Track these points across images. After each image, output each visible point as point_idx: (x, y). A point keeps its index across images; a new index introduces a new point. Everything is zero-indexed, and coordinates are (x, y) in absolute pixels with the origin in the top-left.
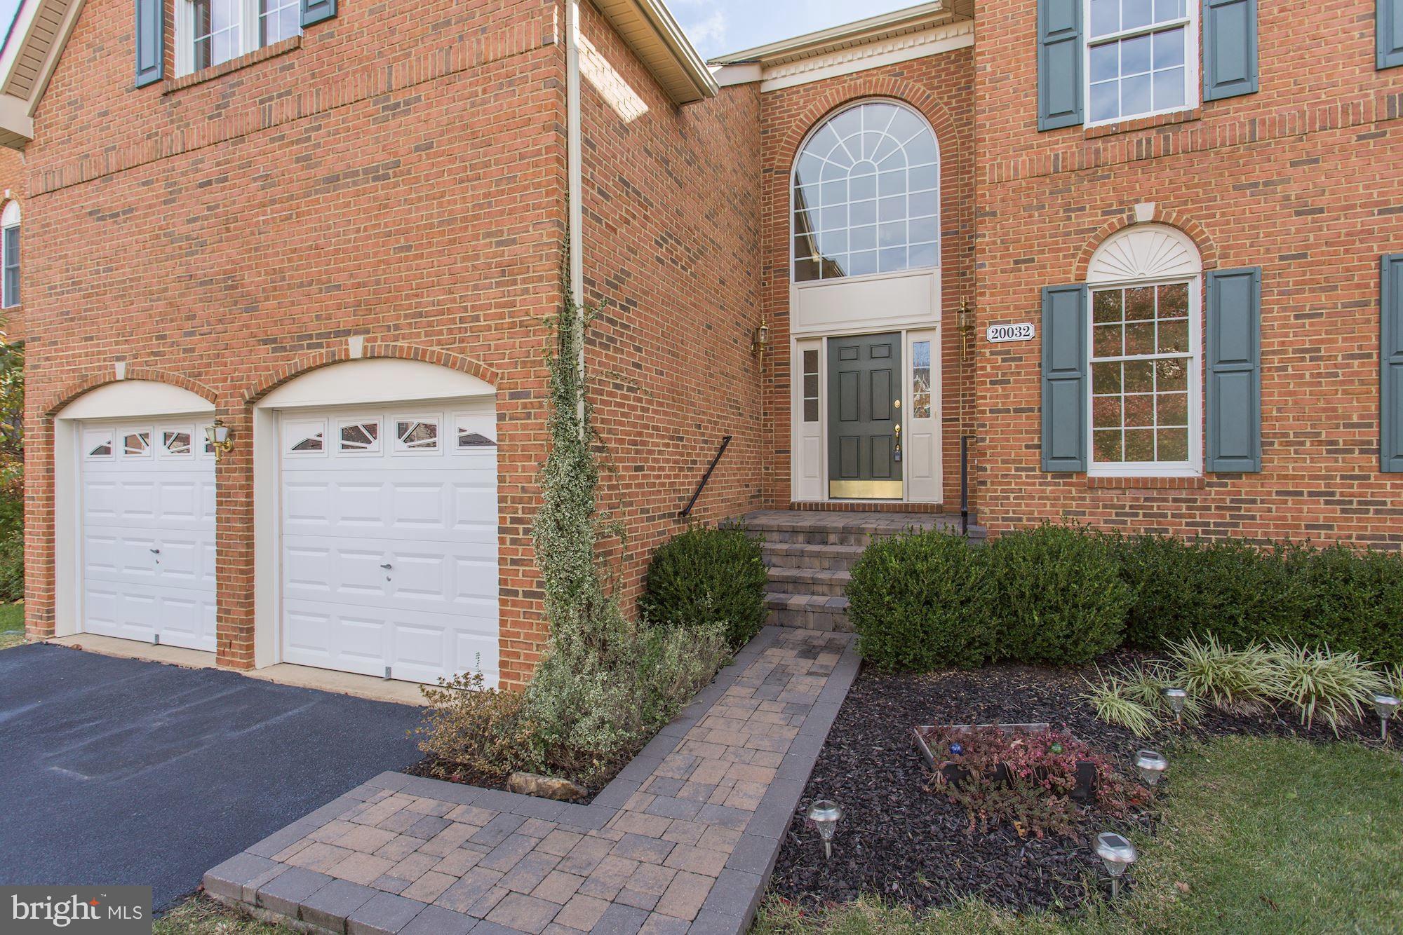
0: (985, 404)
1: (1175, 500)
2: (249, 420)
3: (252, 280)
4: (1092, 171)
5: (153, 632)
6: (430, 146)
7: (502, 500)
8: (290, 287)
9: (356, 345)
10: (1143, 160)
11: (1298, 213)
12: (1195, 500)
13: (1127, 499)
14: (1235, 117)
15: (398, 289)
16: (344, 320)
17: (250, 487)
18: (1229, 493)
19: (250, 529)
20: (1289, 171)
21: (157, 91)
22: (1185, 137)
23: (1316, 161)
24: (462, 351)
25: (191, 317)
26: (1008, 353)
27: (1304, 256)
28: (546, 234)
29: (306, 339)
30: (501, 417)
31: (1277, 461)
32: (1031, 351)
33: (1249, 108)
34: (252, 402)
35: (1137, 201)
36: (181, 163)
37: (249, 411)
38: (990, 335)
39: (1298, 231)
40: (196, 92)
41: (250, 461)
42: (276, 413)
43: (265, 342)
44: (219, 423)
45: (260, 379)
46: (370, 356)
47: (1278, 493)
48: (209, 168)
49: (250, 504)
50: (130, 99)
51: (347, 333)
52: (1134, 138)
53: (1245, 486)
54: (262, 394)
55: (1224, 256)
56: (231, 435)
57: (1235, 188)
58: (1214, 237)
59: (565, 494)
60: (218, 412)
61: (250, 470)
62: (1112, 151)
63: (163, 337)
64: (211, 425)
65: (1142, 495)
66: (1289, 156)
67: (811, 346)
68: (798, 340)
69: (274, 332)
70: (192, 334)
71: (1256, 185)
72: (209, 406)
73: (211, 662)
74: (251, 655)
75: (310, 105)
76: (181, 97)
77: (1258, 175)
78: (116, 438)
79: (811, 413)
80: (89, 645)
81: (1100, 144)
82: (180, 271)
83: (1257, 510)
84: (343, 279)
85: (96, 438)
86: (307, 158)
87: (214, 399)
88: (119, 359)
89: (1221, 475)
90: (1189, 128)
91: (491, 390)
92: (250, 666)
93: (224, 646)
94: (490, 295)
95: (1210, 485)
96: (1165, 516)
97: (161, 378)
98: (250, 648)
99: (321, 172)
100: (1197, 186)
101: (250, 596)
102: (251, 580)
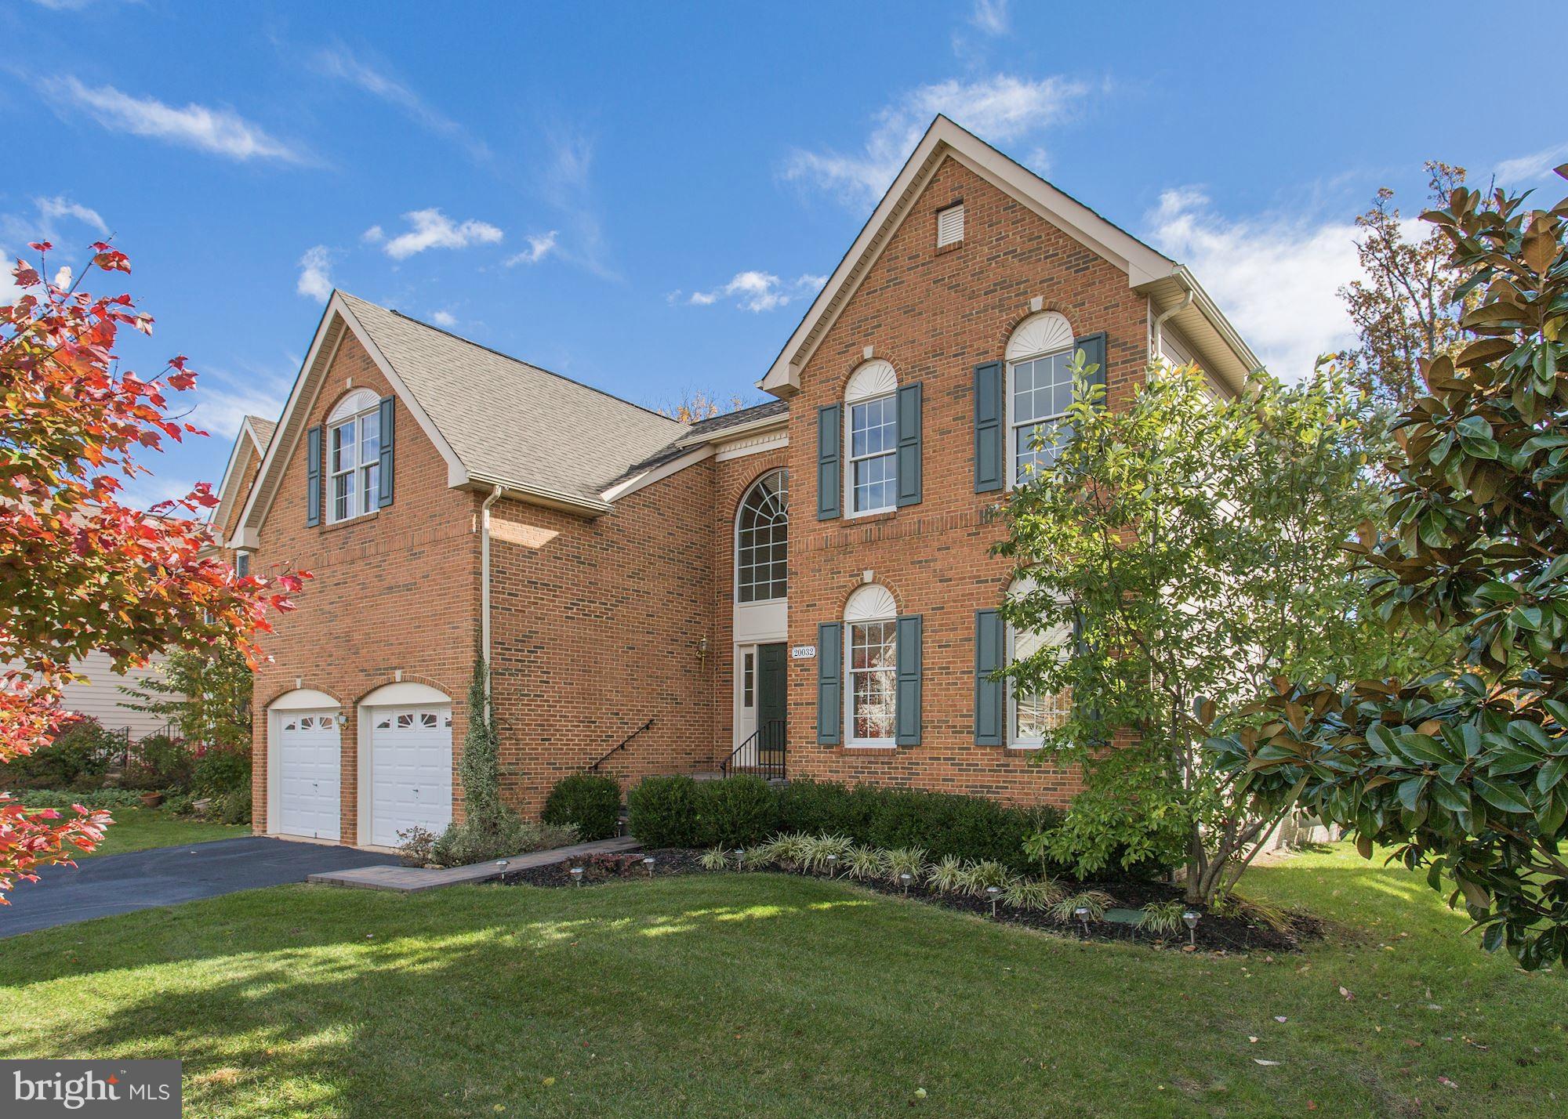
0: (791, 699)
1: (882, 763)
2: (355, 712)
3: (357, 637)
4: (845, 548)
5: (314, 831)
6: (428, 576)
7: (453, 754)
8: (373, 642)
9: (398, 674)
10: (870, 543)
11: (941, 581)
12: (891, 763)
13: (858, 762)
14: (912, 517)
15: (416, 647)
16: (394, 662)
17: (356, 748)
18: (907, 758)
19: (355, 770)
20: (937, 553)
21: (316, 531)
22: (887, 529)
23: (948, 548)
24: (439, 680)
25: (331, 656)
26: (802, 665)
27: (943, 608)
28: (468, 625)
29: (379, 671)
30: (453, 713)
31: (931, 738)
32: (814, 665)
33: (918, 513)
34: (357, 702)
35: (866, 569)
36: (327, 572)
37: (355, 707)
38: (794, 654)
39: (940, 592)
40: (335, 534)
41: (356, 734)
42: (370, 708)
43: (362, 671)
44: (341, 714)
45: (360, 691)
46: (404, 681)
47: (930, 759)
48: (339, 577)
49: (355, 757)
50: (306, 533)
51: (395, 668)
52: (864, 528)
53: (914, 754)
54: (361, 699)
55: (906, 606)
56: (347, 720)
57: (912, 563)
58: (901, 594)
59: (474, 751)
60: (342, 708)
61: (356, 739)
62: (854, 535)
63: (317, 666)
64: (337, 714)
65: (866, 759)
66: (936, 544)
67: (749, 651)
68: (741, 646)
69: (366, 666)
70: (330, 665)
71: (921, 562)
72: (338, 704)
73: (338, 844)
74: (355, 838)
75: (382, 549)
76: (327, 536)
77: (922, 557)
78: (297, 720)
79: (748, 702)
80: (282, 837)
81: (848, 531)
82: (326, 630)
83: (919, 769)
84: (393, 640)
85: (288, 720)
86: (381, 576)
87: (340, 700)
88: (298, 677)
89: (904, 747)
90: (890, 524)
91: (449, 699)
92: (355, 843)
93: (344, 833)
94: (450, 653)
95: (898, 753)
96: (877, 773)
97: (317, 688)
98: (355, 834)
99: (386, 584)
100: (894, 561)
101: (355, 806)
102: (356, 798)
